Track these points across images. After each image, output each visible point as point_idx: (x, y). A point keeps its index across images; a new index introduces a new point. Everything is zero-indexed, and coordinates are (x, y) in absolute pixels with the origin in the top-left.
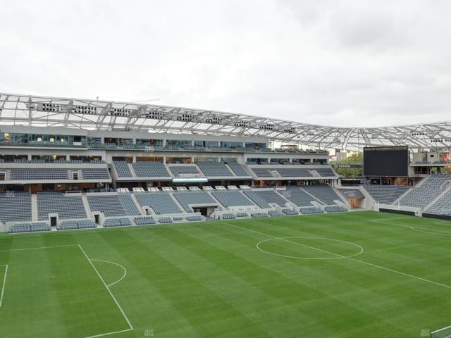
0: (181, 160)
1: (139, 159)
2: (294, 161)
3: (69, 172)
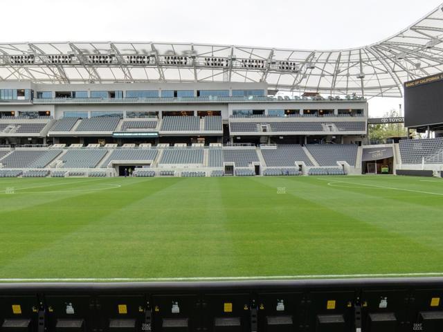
2: (307, 113)
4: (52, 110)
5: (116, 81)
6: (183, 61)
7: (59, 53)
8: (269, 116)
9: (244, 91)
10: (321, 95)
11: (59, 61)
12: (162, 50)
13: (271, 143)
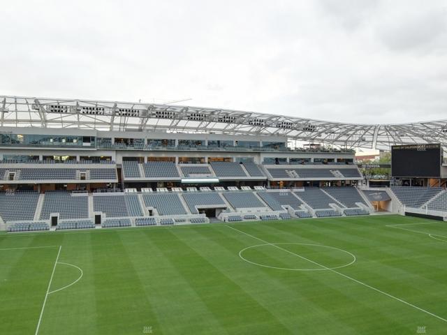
0: (193, 160)
1: (149, 159)
2: (316, 161)
3: (78, 172)
8: (291, 163)
13: (297, 186)
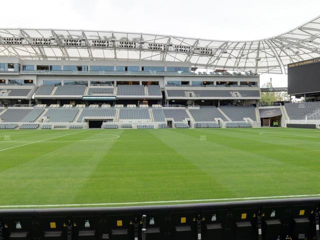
2: (219, 84)
4: (34, 79)
5: (81, 58)
6: (133, 45)
7: (42, 37)
8: (192, 86)
9: (175, 68)
10: (228, 71)
11: (41, 43)
12: (118, 37)
13: (195, 105)
